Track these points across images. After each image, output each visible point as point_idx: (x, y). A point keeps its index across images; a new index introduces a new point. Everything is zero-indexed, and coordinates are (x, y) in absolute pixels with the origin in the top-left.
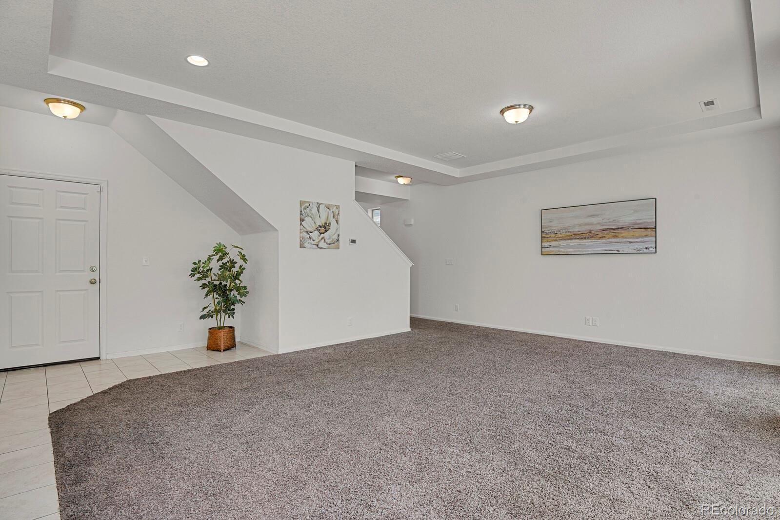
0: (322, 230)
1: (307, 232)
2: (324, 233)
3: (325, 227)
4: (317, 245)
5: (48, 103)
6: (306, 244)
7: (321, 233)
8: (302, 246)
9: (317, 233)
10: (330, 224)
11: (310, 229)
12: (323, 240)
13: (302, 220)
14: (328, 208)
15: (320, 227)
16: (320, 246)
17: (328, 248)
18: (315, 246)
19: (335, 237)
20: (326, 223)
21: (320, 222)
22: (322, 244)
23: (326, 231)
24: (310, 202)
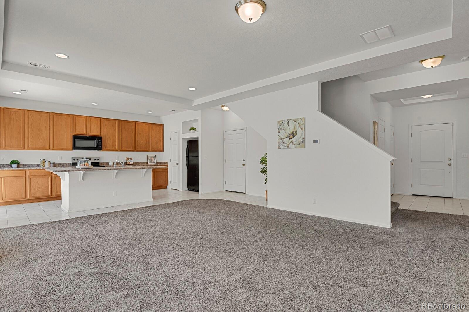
0: (291, 136)
1: (281, 139)
2: (292, 138)
3: (293, 134)
4: (288, 147)
5: (222, 107)
6: (281, 147)
7: (290, 139)
8: (279, 148)
9: (288, 139)
10: (296, 131)
11: (283, 137)
12: (292, 143)
13: (279, 132)
14: (295, 121)
15: (290, 134)
16: (290, 147)
17: (296, 148)
18: (286, 147)
19: (301, 140)
20: (294, 132)
21: (289, 131)
22: (291, 145)
23: (294, 137)
24: (283, 120)
